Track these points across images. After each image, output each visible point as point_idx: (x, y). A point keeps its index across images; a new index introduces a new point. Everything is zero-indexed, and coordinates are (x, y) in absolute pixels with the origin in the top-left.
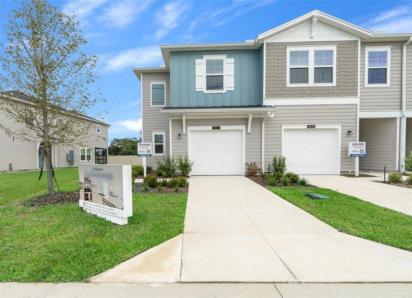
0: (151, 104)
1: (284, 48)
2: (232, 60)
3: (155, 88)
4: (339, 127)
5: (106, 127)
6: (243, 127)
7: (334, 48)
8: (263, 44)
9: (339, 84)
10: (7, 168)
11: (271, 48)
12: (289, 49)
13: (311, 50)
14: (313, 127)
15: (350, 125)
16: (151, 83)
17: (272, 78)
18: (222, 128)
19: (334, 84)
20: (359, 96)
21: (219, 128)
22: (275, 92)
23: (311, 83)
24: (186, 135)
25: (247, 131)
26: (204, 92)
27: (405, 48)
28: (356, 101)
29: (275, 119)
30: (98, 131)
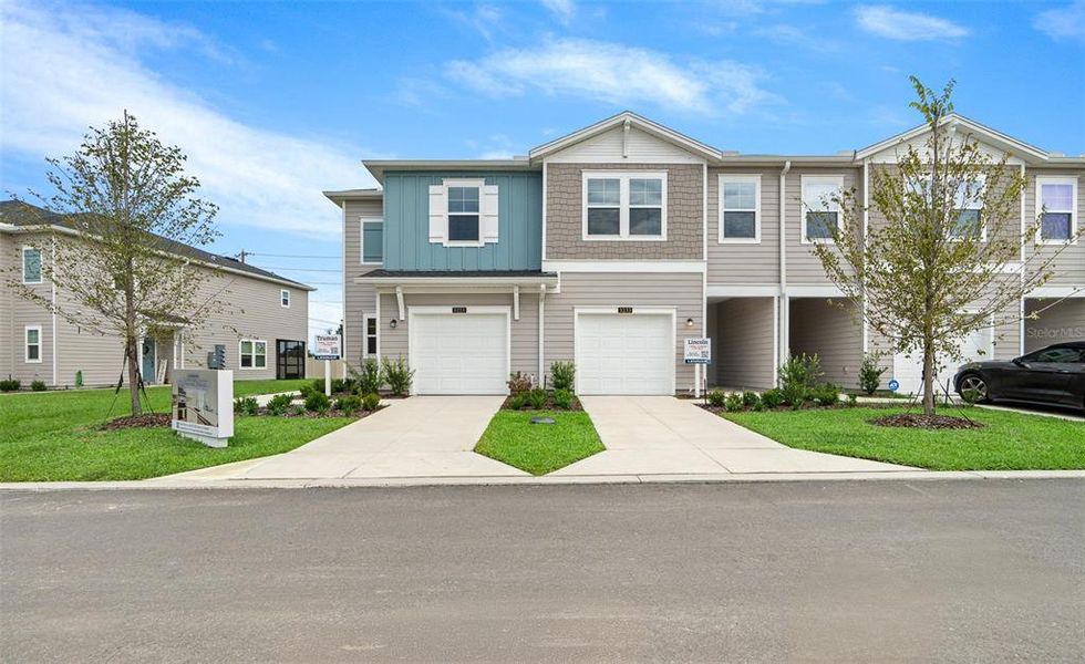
0: (362, 259)
1: (578, 171)
2: (494, 189)
3: (369, 228)
4: (674, 312)
5: (304, 293)
6: (507, 310)
7: (663, 176)
8: (542, 164)
9: (672, 238)
10: (71, 382)
11: (557, 172)
12: (587, 176)
13: (625, 178)
14: (629, 310)
15: (690, 308)
16: (363, 221)
17: (557, 225)
18: (470, 310)
19: (664, 237)
20: (705, 259)
21: (464, 310)
22: (563, 250)
23: (625, 234)
24: (405, 322)
25: (513, 316)
26: (445, 245)
27: (783, 179)
28: (699, 267)
29: (563, 296)
30: (285, 302)
